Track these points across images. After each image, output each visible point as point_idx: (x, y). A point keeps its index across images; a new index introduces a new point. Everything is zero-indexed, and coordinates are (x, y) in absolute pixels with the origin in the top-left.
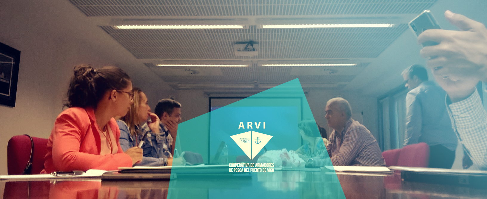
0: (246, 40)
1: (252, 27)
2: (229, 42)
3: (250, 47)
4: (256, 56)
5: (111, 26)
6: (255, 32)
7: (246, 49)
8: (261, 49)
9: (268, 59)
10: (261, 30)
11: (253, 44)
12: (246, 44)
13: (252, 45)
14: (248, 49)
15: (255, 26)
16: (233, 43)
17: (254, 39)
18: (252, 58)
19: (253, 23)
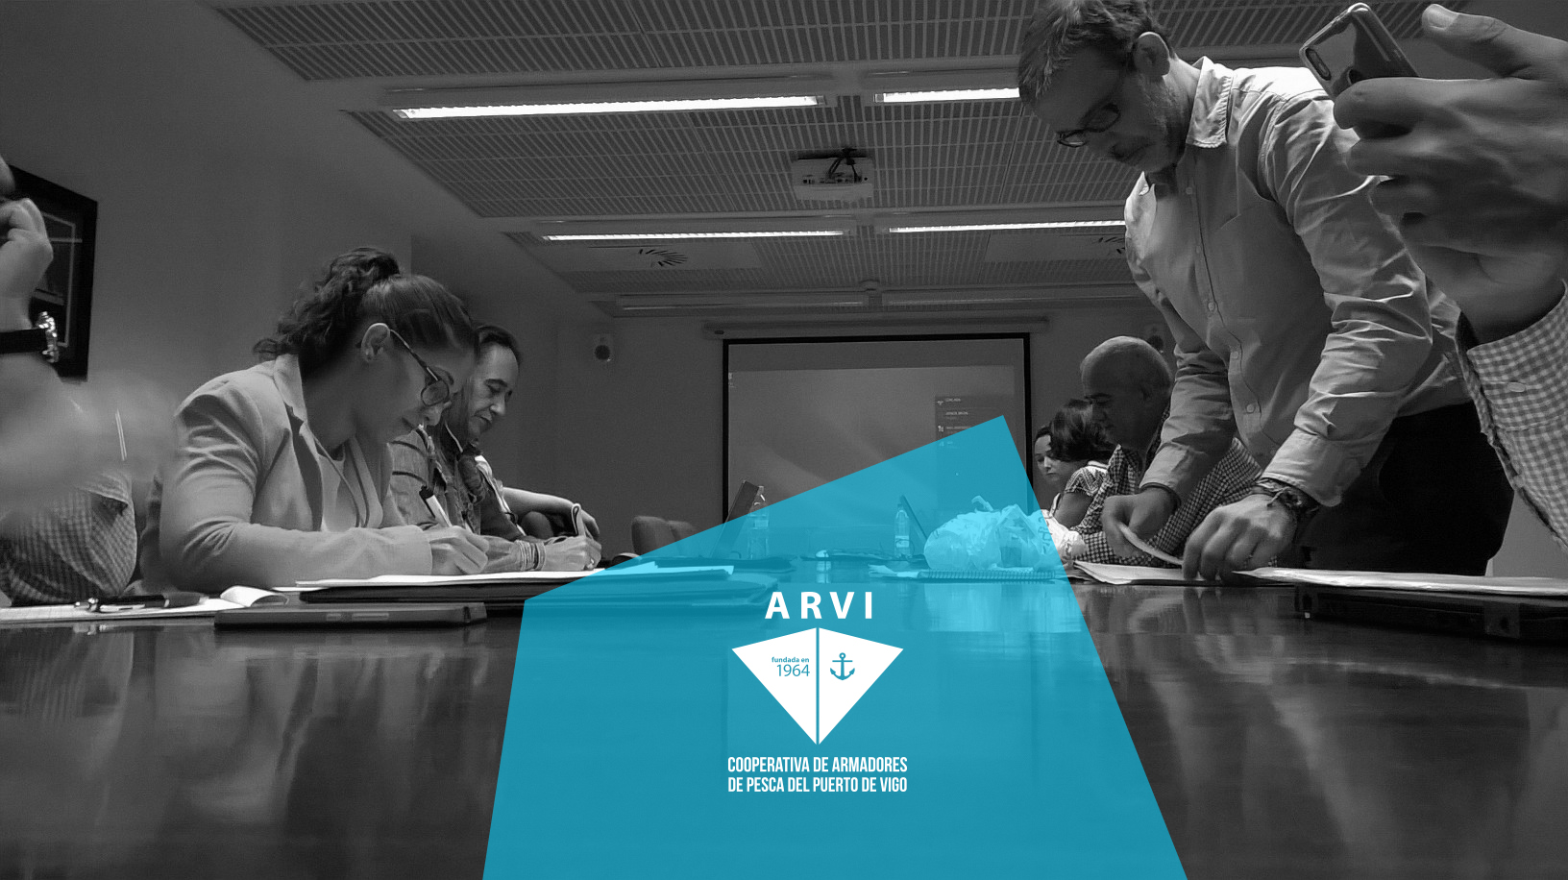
0: (831, 148)
1: (847, 98)
2: (774, 154)
3: (844, 168)
4: (869, 200)
5: (386, 110)
6: (859, 118)
7: (833, 177)
8: (883, 174)
9: (908, 209)
10: (878, 108)
11: (856, 159)
12: (831, 161)
13: (851, 163)
14: (839, 175)
15: (857, 98)
16: (789, 158)
17: (858, 144)
18: (854, 206)
19: (851, 91)
